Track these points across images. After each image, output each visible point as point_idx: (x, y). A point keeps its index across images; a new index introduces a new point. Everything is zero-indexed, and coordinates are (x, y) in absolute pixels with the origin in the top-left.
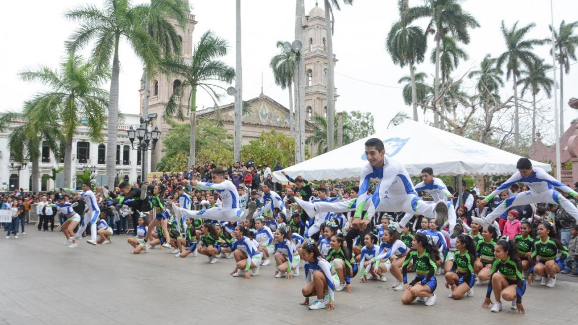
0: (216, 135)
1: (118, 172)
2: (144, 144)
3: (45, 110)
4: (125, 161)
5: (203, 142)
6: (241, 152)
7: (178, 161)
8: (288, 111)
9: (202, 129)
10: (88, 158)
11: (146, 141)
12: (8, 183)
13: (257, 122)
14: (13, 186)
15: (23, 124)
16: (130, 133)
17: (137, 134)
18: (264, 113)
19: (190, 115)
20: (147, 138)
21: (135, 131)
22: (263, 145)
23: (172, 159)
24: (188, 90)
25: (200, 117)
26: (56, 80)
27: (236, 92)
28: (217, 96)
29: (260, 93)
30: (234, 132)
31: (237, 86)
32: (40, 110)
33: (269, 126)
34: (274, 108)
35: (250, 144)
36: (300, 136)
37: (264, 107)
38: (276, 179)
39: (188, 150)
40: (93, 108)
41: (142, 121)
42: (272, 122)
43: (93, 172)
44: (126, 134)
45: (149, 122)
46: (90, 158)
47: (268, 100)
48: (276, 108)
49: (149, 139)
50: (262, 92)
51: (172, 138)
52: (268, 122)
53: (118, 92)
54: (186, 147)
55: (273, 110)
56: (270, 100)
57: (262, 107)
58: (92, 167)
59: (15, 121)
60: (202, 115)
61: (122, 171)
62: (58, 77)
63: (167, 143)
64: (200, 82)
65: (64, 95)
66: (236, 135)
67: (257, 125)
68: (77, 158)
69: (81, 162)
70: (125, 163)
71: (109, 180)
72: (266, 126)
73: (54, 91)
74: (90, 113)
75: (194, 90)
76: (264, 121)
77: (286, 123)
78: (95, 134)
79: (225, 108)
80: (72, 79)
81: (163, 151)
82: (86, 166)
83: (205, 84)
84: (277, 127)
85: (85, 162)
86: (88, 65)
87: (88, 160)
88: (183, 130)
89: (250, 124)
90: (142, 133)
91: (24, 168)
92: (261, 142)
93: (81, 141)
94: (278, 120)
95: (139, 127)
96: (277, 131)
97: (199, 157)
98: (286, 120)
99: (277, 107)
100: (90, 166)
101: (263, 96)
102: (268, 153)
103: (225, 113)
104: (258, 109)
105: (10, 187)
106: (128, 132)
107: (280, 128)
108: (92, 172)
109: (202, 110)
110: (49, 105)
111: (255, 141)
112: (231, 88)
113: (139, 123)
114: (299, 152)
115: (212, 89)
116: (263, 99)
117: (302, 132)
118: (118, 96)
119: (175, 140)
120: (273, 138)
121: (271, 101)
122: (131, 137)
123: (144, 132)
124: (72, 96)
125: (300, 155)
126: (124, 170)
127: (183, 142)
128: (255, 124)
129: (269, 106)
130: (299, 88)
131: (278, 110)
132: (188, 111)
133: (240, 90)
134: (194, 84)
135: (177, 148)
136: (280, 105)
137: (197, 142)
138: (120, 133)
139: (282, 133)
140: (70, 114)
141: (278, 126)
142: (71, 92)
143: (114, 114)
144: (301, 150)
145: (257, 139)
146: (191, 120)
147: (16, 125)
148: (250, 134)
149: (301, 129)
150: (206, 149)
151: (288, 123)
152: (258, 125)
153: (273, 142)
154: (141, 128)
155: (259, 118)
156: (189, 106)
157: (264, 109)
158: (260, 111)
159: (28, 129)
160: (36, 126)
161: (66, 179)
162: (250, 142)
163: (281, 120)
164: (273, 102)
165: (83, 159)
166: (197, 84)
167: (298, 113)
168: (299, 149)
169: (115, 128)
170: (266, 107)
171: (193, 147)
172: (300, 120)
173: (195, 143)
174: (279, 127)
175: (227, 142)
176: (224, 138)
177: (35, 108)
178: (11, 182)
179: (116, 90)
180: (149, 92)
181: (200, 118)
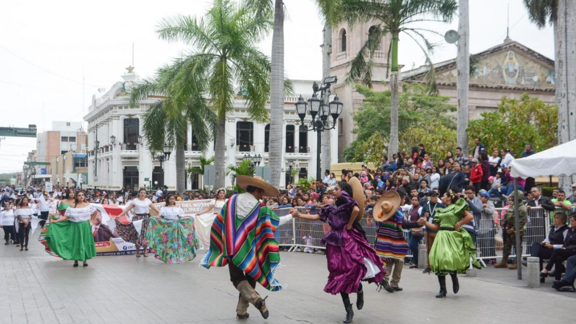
0: (431, 106)
1: (291, 164)
2: (318, 122)
3: (190, 79)
4: (302, 148)
5: (412, 117)
6: (467, 130)
7: (374, 146)
8: (551, 62)
9: (410, 97)
10: (252, 144)
11: (321, 117)
12: (151, 179)
13: (499, 84)
14: (156, 183)
15: (163, 99)
16: (298, 106)
17: (309, 109)
18: (511, 69)
19: (389, 77)
20: (323, 112)
21: (306, 104)
22: (505, 119)
23: (366, 144)
24: (386, 39)
25: (409, 80)
26: (203, 37)
27: (459, 37)
28: (430, 47)
29: (505, 38)
30: (456, 100)
31: (460, 28)
32: (183, 78)
33: (519, 89)
34: (527, 61)
35: (482, 118)
36: (568, 102)
37: (511, 59)
38: (517, 172)
39: (388, 130)
40: (253, 72)
41: (316, 89)
42: (524, 83)
43: (257, 164)
44: (294, 108)
45: (325, 89)
46: (254, 145)
47: (518, 47)
48: (532, 60)
49: (326, 114)
50: (508, 37)
51: (365, 113)
52: (518, 83)
53: (283, 48)
54: (384, 125)
55: (527, 63)
56: (521, 48)
57: (507, 60)
58: (256, 157)
59: (153, 95)
60: (412, 78)
61: (297, 162)
62: (206, 33)
63: (360, 120)
64: (405, 26)
65: (212, 56)
66: (459, 105)
67: (499, 89)
68: (237, 144)
69: (242, 149)
70: (301, 151)
71: (273, 175)
72: (515, 89)
73: (200, 51)
74: (248, 80)
75: (395, 40)
76: (511, 82)
77: (549, 83)
78: (257, 109)
79: (448, 65)
80: (223, 32)
81: (354, 132)
82: (247, 155)
83: (413, 30)
84: (533, 90)
85: (248, 149)
86: (243, 12)
87: (251, 147)
88: (382, 101)
89: (487, 87)
90: (316, 106)
91: (167, 158)
92: (500, 114)
93: (242, 120)
94: (535, 79)
95: (311, 98)
96: (532, 97)
97: (406, 140)
98: (549, 79)
99: (534, 58)
100: (252, 155)
101: (509, 42)
102: (511, 132)
103: (448, 73)
104: (501, 64)
105: (153, 183)
106: (296, 104)
107: (539, 91)
108: (255, 163)
109: (412, 70)
110: (194, 71)
111: (490, 114)
112: (451, 32)
113: (311, 92)
114: (566, 128)
115: (422, 36)
116: (511, 47)
117: (570, 95)
118: (283, 53)
119: (370, 115)
120: (521, 107)
121: (523, 50)
122: (300, 113)
123: (318, 104)
124: (223, 58)
125: (567, 133)
126: (300, 160)
127: (382, 119)
128: (496, 88)
129: (520, 57)
130: (566, 21)
131: (535, 62)
132: (388, 72)
133: (466, 34)
134: (395, 30)
135: (373, 127)
136: (539, 55)
137: (402, 118)
138: (286, 107)
139: (537, 99)
140: (221, 83)
141: (536, 88)
142: (221, 51)
143: (278, 79)
144: (568, 126)
145: (494, 111)
146: (392, 85)
147: (154, 101)
148: (488, 103)
149: (569, 91)
150: (415, 127)
151: (553, 82)
152: (501, 88)
153: (520, 114)
154: (314, 98)
155: (502, 77)
156: (388, 64)
157: (512, 62)
158: (504, 67)
159: (169, 105)
160: (179, 101)
161: (217, 173)
162: (482, 115)
163: (541, 79)
164: (526, 50)
165: (245, 146)
166: (399, 30)
167: (564, 64)
168: (565, 124)
169: (280, 101)
170: (514, 59)
171: (395, 125)
172: (567, 75)
173: (397, 119)
174: (537, 90)
175: (450, 117)
176: (445, 111)
177: (176, 77)
178: (155, 177)
179: (281, 46)
180: (330, 46)
181: (409, 82)
